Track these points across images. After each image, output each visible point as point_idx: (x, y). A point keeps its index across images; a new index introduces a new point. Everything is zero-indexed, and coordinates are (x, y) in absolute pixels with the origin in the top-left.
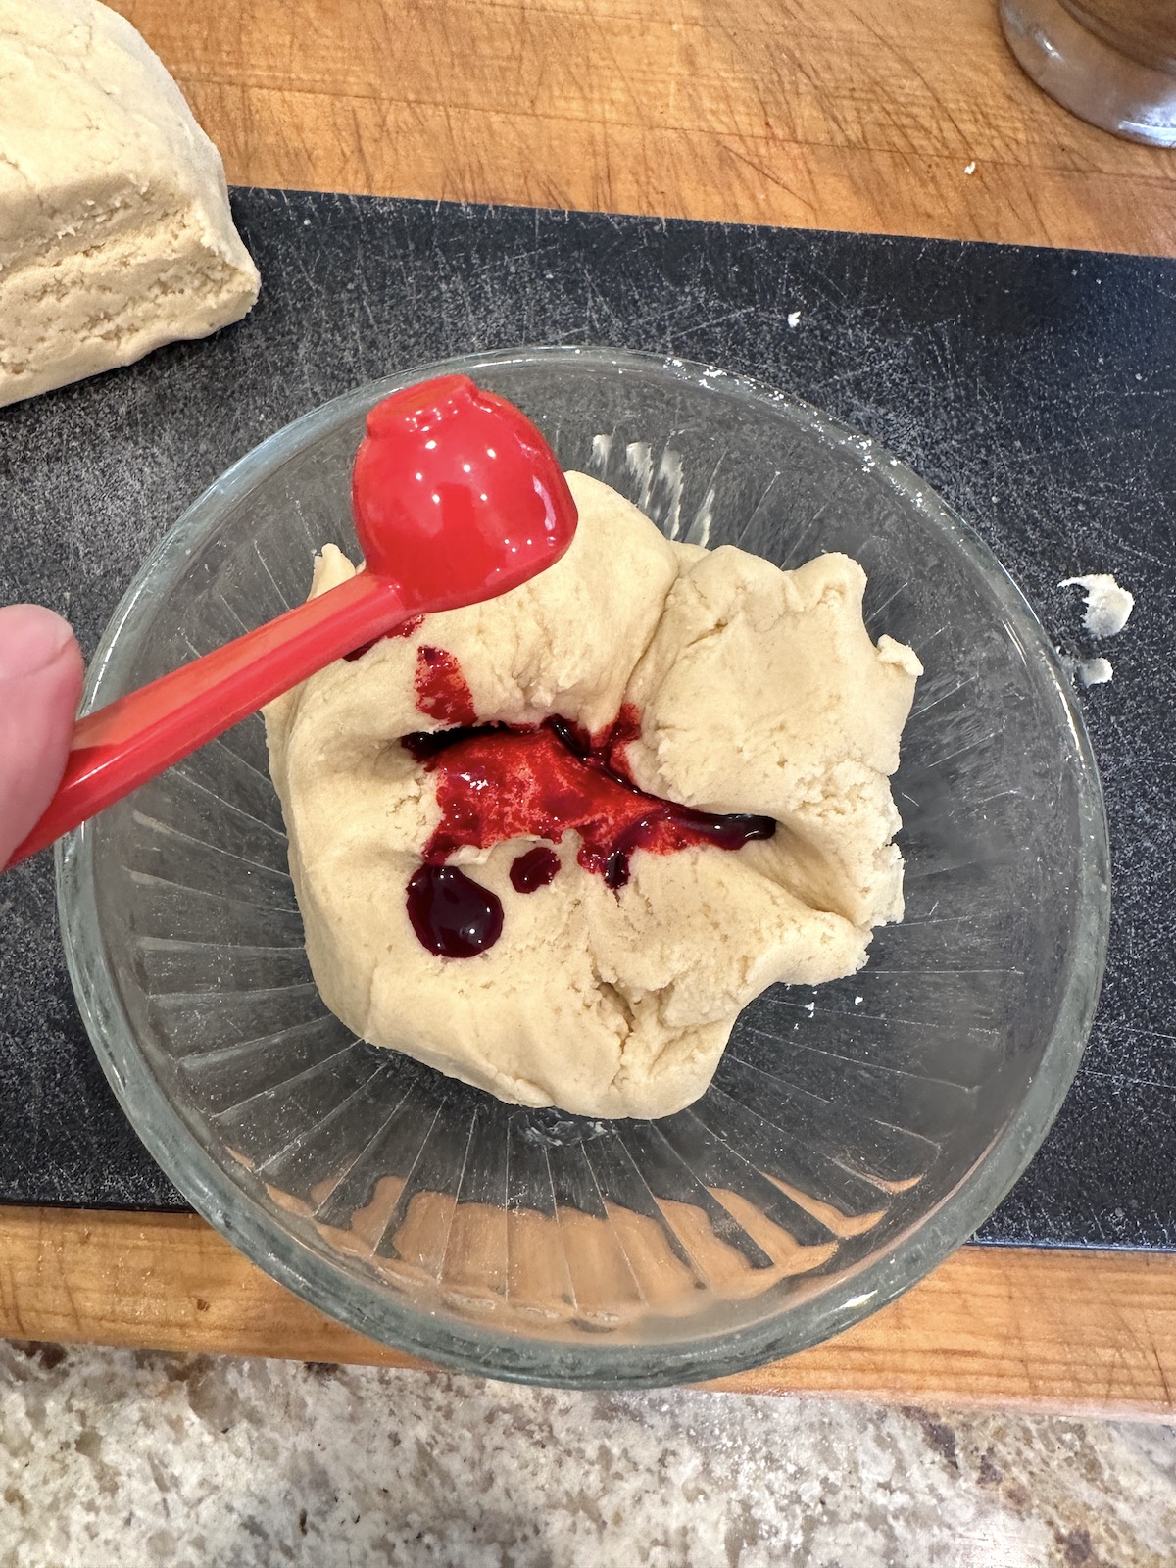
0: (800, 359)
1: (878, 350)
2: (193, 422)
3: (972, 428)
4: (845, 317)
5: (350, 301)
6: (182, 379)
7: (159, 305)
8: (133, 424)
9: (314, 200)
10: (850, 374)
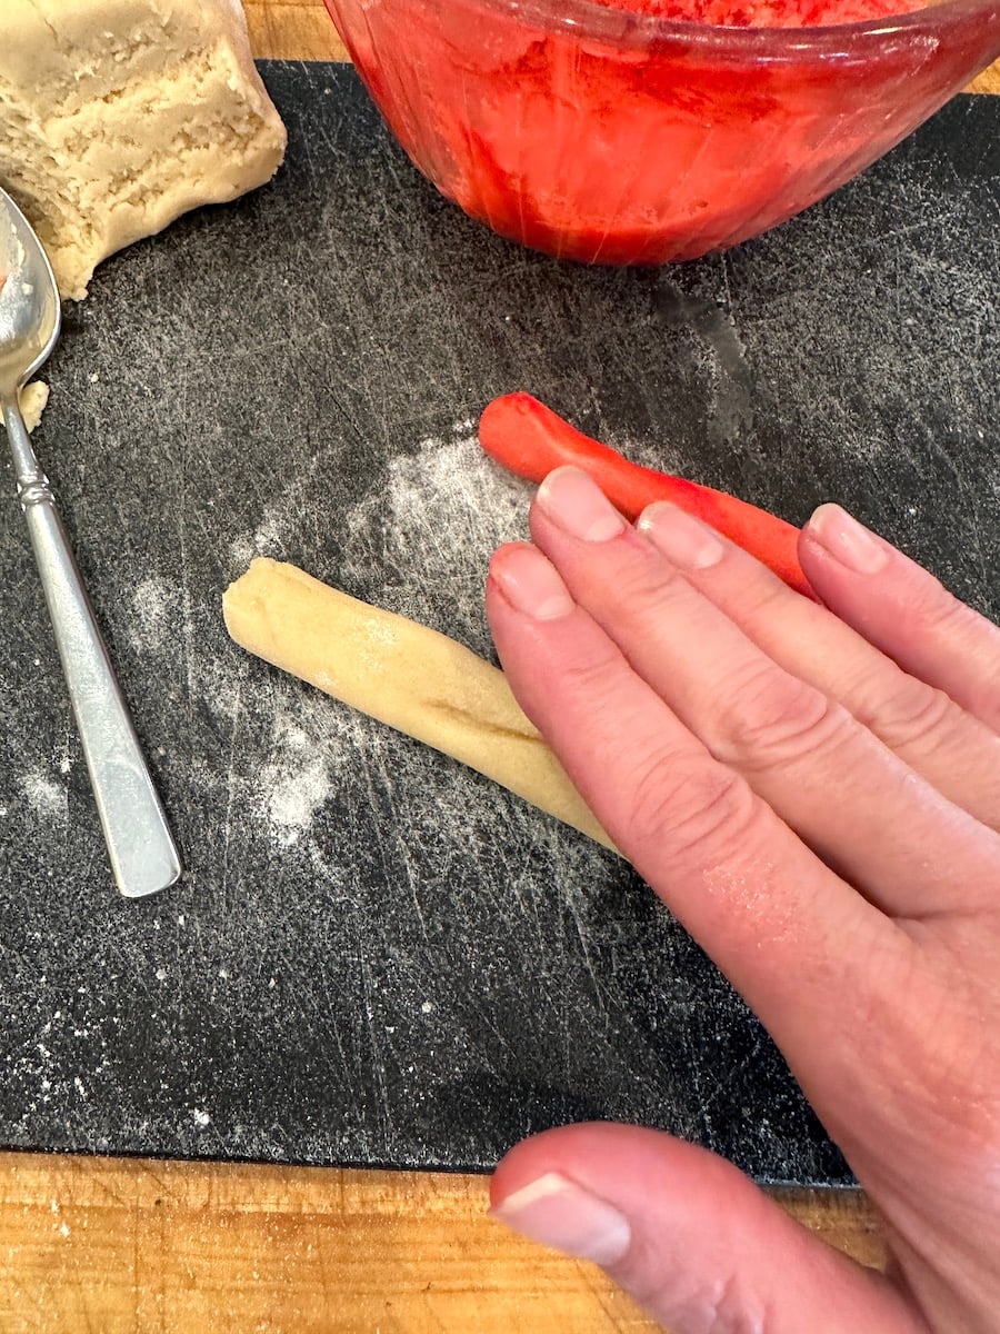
0: (850, 214)
1: (934, 204)
2: (214, 289)
4: (895, 172)
5: (375, 166)
6: (200, 246)
7: (183, 162)
8: (151, 292)
9: (335, 70)
10: (906, 229)
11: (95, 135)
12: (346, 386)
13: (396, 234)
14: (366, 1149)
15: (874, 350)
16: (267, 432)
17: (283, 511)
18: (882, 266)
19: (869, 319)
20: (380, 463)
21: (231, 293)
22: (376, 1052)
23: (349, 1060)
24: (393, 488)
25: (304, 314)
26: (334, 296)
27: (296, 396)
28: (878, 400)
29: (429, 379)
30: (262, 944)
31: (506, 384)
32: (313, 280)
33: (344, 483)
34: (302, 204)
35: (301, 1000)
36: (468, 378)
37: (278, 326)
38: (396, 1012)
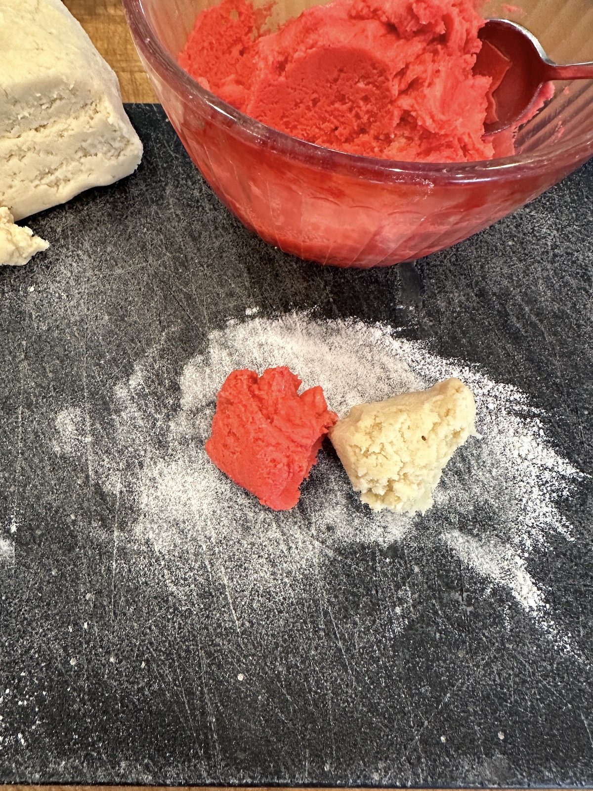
2: (103, 235)
7: (82, 164)
11: (29, 149)
12: (181, 290)
13: (209, 201)
14: (205, 774)
15: (491, 260)
16: (135, 318)
17: (145, 365)
19: (486, 242)
20: (203, 335)
21: (113, 237)
22: (209, 708)
23: (193, 714)
24: (212, 351)
25: (157, 248)
26: (174, 237)
27: (152, 297)
28: (495, 290)
29: (230, 284)
30: (137, 639)
31: (276, 286)
32: (161, 229)
33: (182, 347)
34: (154, 184)
35: (161, 676)
36: (254, 283)
37: (141, 256)
38: (221, 681)
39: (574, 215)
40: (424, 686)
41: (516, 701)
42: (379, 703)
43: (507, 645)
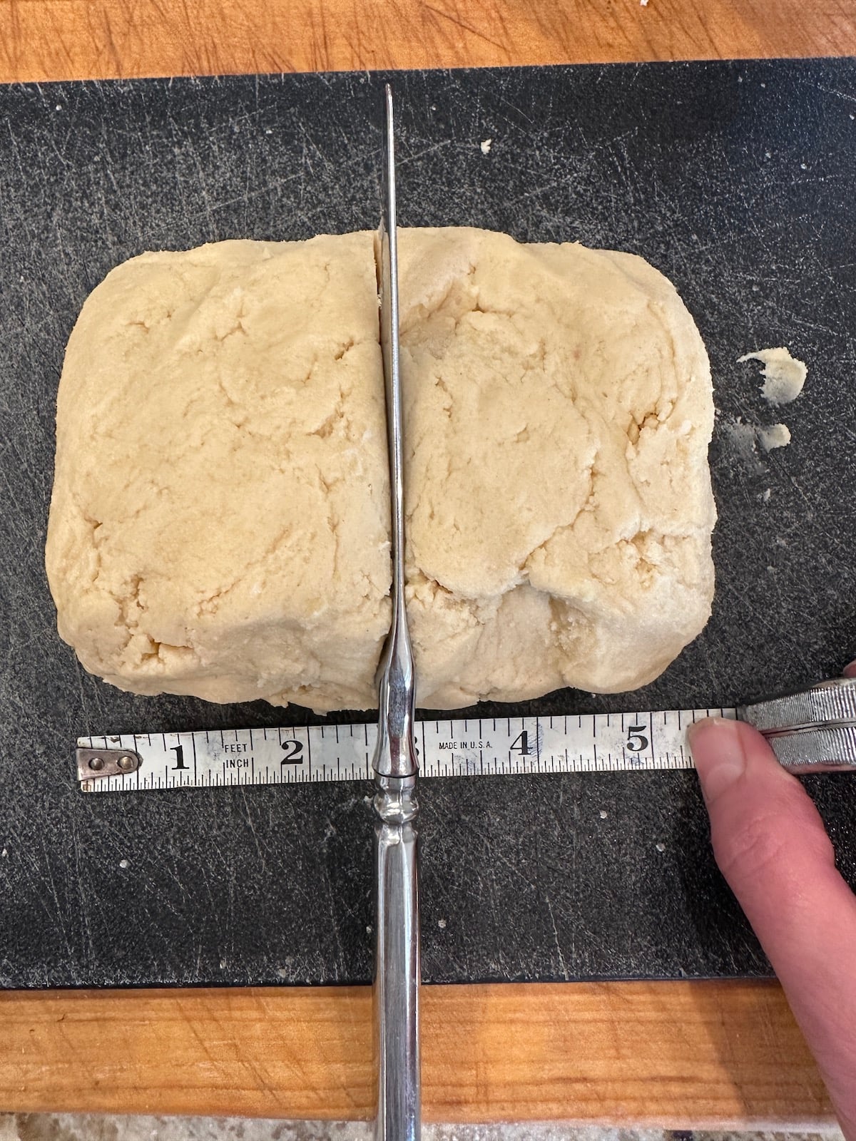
0: (493, 181)
1: (563, 166)
3: (652, 227)
4: (532, 140)
5: (96, 171)
9: (64, 88)
10: (539, 190)
13: (113, 230)
18: (517, 225)
22: (84, 899)
23: (63, 908)
25: (37, 306)
26: (61, 288)
27: (28, 376)
32: (43, 276)
34: (35, 209)
35: (26, 864)
37: (15, 317)
38: (100, 870)
39: (636, 224)
40: (351, 868)
41: (466, 883)
42: (292, 890)
43: (463, 817)
